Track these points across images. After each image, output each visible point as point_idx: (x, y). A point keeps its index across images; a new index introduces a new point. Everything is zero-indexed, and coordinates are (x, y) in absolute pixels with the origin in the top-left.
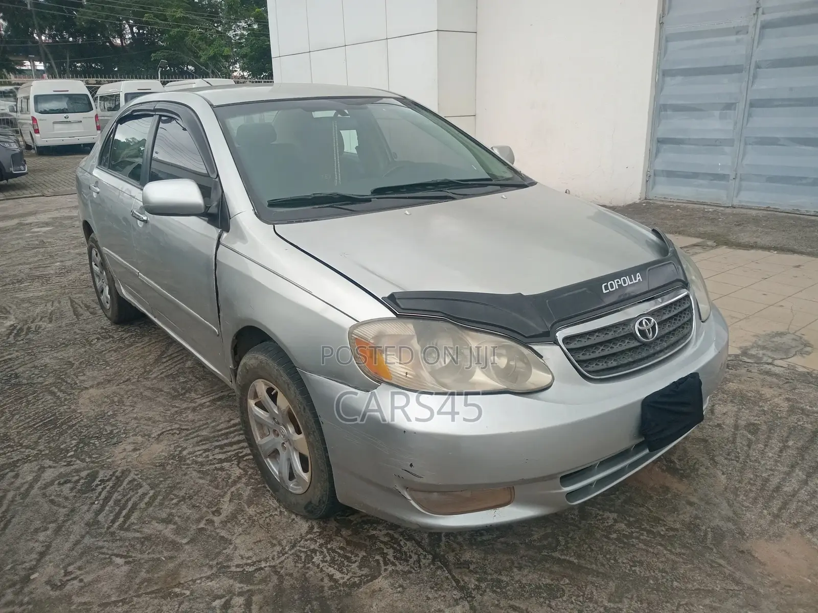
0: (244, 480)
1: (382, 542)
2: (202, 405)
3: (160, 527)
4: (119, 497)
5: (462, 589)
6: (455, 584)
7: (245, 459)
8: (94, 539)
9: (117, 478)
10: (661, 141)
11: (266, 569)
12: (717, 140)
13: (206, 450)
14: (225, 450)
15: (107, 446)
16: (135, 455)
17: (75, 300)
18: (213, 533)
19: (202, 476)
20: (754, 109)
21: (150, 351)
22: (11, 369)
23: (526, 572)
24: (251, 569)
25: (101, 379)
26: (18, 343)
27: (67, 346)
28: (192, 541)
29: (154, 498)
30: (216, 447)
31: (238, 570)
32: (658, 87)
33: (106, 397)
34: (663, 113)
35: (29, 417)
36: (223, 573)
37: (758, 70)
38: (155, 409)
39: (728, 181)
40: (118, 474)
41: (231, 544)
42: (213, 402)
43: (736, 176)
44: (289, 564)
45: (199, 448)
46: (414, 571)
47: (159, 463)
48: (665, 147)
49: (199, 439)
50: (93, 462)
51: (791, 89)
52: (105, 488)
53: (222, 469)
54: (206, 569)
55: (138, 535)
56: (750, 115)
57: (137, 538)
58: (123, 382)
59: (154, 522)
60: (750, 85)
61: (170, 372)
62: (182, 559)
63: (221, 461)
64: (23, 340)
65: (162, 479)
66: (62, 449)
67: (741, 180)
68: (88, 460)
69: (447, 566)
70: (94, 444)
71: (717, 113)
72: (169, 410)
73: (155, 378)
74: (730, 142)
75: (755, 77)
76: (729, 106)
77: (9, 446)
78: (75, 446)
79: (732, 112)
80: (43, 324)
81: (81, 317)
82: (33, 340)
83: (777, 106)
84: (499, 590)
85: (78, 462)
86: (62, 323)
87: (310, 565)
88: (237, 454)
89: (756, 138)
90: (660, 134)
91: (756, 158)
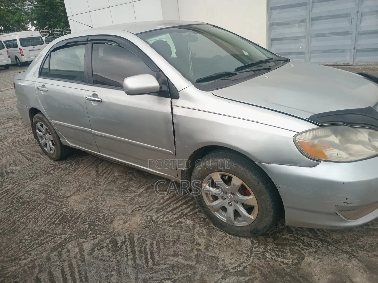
0: (197, 225)
1: (292, 240)
2: (142, 193)
3: (176, 259)
4: (139, 249)
5: (347, 252)
6: (342, 252)
7: (188, 215)
8: (144, 274)
9: (129, 239)
10: (273, 40)
11: (248, 266)
12: (298, 37)
13: (164, 215)
14: (174, 213)
15: (107, 224)
16: (127, 225)
17: (22, 152)
18: (205, 255)
19: (173, 228)
20: (313, 21)
21: (89, 171)
22: (14, 195)
23: (366, 238)
24: (241, 268)
25: (74, 190)
26: (5, 180)
27: (37, 177)
28: (197, 262)
29: (158, 244)
30: (168, 212)
31: (235, 270)
32: (269, 15)
33: (84, 199)
34: (272, 27)
35: (48, 218)
36: (228, 274)
37: (314, 4)
38: (118, 200)
39: (305, 54)
40: (127, 237)
41: (219, 258)
42: (147, 190)
43: (308, 52)
44: (256, 261)
45: (160, 214)
46: (318, 250)
47: (144, 226)
48: (274, 42)
49: (155, 210)
50: (107, 234)
51: (329, 11)
52: (126, 246)
53: (181, 222)
54: (217, 274)
55: (166, 266)
56: (312, 24)
57: (168, 267)
58: (88, 189)
59: (169, 257)
60: (311, 11)
61: (110, 180)
62: (200, 273)
63: (177, 219)
64: (7, 178)
65: (154, 234)
66: (83, 231)
67: (310, 53)
68: (103, 233)
69: (330, 244)
70: (100, 225)
71: (297, 25)
72: (126, 199)
73: (104, 184)
74: (304, 37)
75: (312, 7)
76: (303, 21)
77: (49, 236)
78: (89, 228)
79: (304, 24)
80: (14, 168)
81: (33, 161)
82: (13, 177)
83: (323, 19)
84: (362, 249)
85: (98, 236)
86: (24, 165)
87: (267, 259)
88: (182, 213)
89: (315, 34)
90: (272, 37)
91: (316, 43)
